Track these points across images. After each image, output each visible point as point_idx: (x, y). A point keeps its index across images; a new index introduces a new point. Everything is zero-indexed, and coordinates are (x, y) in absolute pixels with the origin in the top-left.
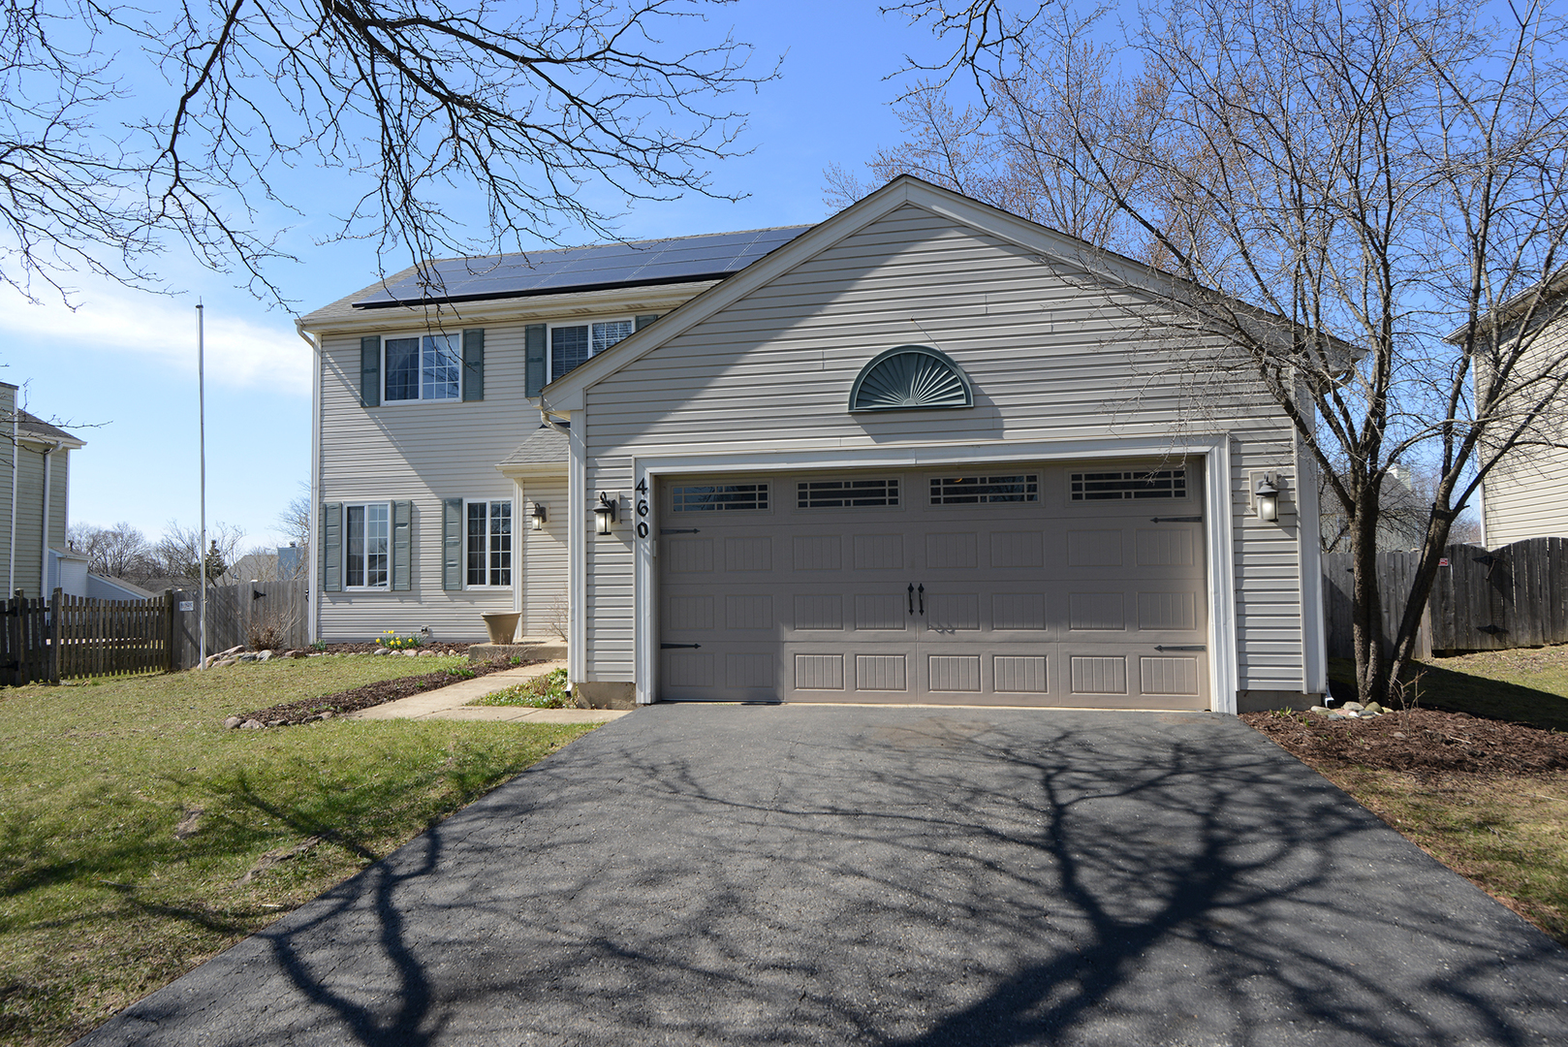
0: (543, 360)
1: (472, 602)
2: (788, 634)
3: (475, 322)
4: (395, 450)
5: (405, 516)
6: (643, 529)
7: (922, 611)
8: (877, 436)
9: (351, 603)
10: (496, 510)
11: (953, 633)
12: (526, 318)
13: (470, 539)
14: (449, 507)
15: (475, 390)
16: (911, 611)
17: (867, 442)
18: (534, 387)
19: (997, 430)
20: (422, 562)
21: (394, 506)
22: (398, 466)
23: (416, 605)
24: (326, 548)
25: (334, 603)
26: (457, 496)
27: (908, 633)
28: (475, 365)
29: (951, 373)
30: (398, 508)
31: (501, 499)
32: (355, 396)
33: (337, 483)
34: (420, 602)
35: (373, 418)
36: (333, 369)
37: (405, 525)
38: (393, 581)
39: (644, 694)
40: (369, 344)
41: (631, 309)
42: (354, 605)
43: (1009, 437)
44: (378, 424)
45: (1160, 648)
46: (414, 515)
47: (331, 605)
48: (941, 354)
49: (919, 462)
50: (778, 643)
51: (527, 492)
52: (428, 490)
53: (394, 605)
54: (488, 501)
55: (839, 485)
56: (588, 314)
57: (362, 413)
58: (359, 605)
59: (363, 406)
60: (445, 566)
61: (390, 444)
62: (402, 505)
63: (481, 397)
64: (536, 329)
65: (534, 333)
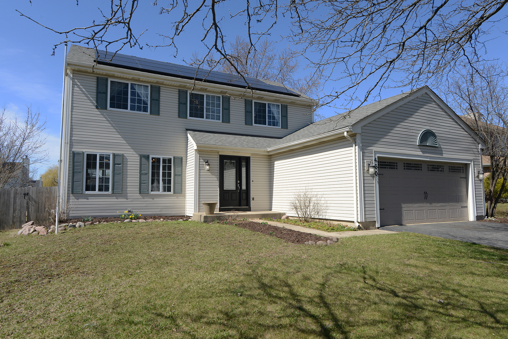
0: (186, 104)
1: (153, 199)
2: (403, 205)
3: (157, 83)
4: (114, 130)
5: (120, 160)
6: (376, 173)
7: (427, 199)
8: (423, 152)
9: (88, 199)
10: (164, 161)
11: (432, 204)
12: (179, 86)
13: (152, 172)
14: (143, 158)
15: (156, 111)
16: (425, 199)
17: (420, 153)
18: (182, 114)
19: (442, 154)
20: (128, 181)
21: (114, 155)
22: (117, 138)
23: (125, 200)
24: (73, 173)
25: (78, 199)
26: (148, 154)
27: (424, 204)
28: (156, 100)
29: (435, 138)
30: (116, 156)
31: (167, 157)
32: (93, 103)
33: (80, 142)
34: (127, 199)
35: (103, 115)
36: (79, 88)
37: (120, 164)
38: (113, 189)
39: (378, 225)
40: (101, 81)
41: (221, 92)
42: (90, 200)
43: (444, 156)
44: (106, 118)
45: (462, 207)
46: (124, 160)
47: (76, 200)
48: (434, 133)
49: (430, 160)
50: (401, 208)
51: (201, 155)
52: (132, 150)
53: (113, 200)
54: (161, 157)
55: (411, 164)
56: (205, 90)
57: (97, 112)
58: (92, 200)
59: (97, 108)
60: (140, 183)
61: (112, 128)
62: (118, 155)
63: (158, 114)
64: (183, 91)
65: (182, 93)
